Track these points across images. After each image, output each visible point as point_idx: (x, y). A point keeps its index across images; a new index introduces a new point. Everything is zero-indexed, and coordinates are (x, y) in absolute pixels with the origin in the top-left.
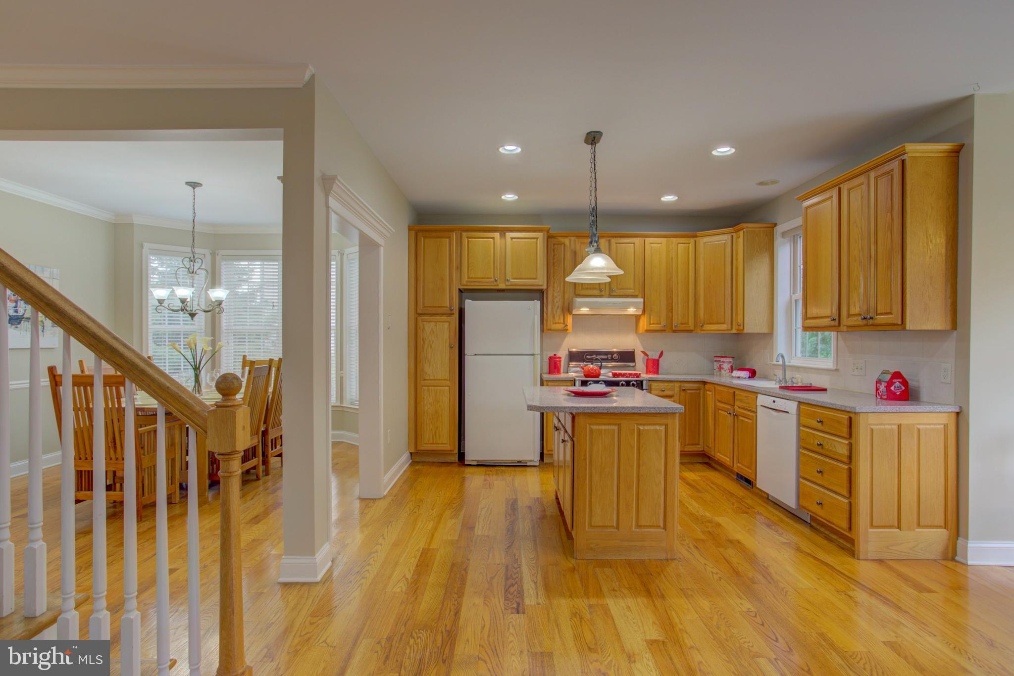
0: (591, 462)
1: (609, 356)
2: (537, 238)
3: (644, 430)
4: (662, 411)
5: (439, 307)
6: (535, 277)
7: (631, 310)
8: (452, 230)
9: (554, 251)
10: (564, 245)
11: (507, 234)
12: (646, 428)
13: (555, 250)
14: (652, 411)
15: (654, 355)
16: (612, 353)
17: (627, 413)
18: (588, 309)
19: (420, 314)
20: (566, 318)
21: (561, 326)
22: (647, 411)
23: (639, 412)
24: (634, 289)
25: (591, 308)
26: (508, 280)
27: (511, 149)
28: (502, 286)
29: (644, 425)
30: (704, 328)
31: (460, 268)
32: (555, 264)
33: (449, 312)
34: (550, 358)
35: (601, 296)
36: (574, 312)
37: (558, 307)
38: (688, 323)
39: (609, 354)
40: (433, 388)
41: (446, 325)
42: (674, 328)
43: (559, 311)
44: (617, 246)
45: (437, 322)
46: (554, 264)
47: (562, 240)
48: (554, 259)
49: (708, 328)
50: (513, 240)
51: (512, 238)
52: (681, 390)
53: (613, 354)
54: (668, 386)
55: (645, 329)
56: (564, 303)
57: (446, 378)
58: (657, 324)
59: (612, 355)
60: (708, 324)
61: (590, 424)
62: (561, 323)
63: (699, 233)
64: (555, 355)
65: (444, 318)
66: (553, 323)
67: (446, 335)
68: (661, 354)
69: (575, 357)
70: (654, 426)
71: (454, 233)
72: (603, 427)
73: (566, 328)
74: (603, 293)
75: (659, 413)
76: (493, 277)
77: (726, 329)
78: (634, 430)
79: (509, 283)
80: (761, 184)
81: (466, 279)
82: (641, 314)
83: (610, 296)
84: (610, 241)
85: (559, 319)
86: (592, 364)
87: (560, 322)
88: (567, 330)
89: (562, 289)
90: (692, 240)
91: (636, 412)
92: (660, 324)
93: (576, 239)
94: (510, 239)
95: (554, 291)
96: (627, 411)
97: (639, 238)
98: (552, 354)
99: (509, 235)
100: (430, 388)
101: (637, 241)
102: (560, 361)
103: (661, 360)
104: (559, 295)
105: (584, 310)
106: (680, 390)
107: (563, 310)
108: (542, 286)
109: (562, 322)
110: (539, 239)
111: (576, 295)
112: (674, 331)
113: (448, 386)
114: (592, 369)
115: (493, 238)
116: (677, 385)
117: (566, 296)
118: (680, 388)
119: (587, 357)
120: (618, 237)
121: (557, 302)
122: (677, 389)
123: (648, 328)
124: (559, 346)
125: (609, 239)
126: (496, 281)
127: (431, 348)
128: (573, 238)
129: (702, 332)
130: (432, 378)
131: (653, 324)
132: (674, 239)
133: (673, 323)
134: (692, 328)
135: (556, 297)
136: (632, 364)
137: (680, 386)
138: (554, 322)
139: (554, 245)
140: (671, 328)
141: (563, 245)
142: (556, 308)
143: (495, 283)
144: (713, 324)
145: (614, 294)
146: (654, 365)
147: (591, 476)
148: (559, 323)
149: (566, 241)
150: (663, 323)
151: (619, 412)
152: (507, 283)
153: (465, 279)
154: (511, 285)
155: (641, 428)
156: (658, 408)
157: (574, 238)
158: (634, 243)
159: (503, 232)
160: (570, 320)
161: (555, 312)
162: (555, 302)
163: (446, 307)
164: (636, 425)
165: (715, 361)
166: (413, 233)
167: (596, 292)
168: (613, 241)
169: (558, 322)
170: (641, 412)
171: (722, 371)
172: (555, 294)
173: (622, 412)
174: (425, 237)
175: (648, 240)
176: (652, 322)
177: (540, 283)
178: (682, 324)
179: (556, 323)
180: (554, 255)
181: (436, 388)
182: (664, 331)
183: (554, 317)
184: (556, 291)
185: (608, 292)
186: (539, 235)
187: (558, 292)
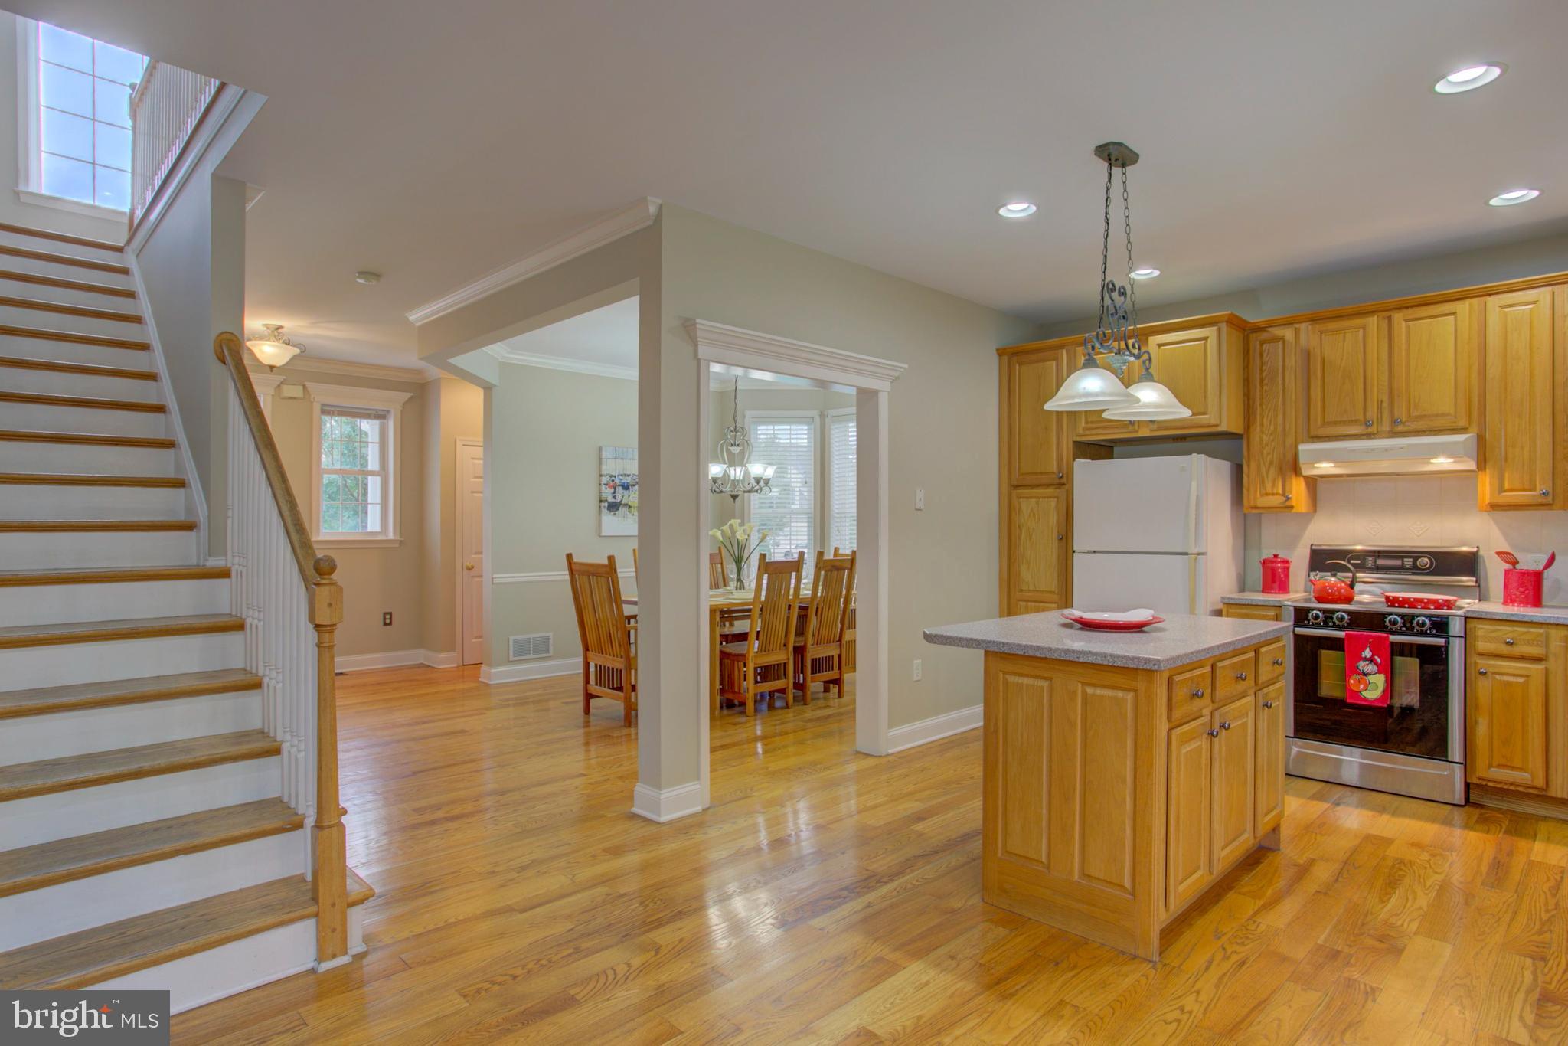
0: (1005, 737)
1: (1408, 562)
2: (1206, 339)
3: (1093, 695)
4: (1119, 664)
5: (1041, 473)
7: (1442, 463)
8: (1062, 347)
9: (1261, 355)
10: (1283, 342)
11: (1151, 338)
12: (1099, 691)
13: (1265, 354)
14: (1100, 661)
15: (1528, 561)
16: (1415, 555)
17: (1057, 660)
18: (1332, 465)
19: (1016, 487)
20: (1288, 484)
21: (1276, 500)
22: (1091, 659)
23: (1077, 660)
24: (1455, 416)
25: (1339, 462)
27: (1017, 210)
28: (1145, 432)
29: (1095, 685)
32: (1266, 381)
33: (1057, 481)
34: (1265, 562)
35: (1369, 436)
36: (1307, 471)
37: (1271, 463)
39: (1410, 557)
40: (1033, 604)
41: (1053, 503)
43: (1272, 471)
44: (1408, 327)
45: (1039, 498)
46: (1262, 381)
47: (1278, 332)
48: (1261, 371)
50: (1163, 348)
51: (1160, 345)
53: (1421, 557)
54: (1524, 633)
55: (1493, 501)
56: (1283, 454)
57: (1053, 590)
58: (1523, 490)
59: (1416, 559)
61: (1005, 673)
62: (1277, 494)
64: (1276, 556)
65: (1050, 491)
66: (1262, 495)
67: (1053, 520)
68: (1550, 560)
69: (1321, 560)
70: (1115, 691)
72: (1026, 681)
73: (1288, 503)
74: (1375, 429)
75: (1112, 666)
78: (1075, 692)
79: (1156, 427)
81: (1083, 425)
82: (1472, 468)
83: (1394, 434)
84: (1389, 318)
85: (1273, 486)
86: (1334, 575)
87: (1275, 491)
88: (1291, 507)
89: (1280, 428)
91: (1071, 659)
92: (1533, 490)
93: (1310, 327)
94: (1157, 347)
95: (1262, 432)
96: (1055, 656)
97: (1467, 302)
98: (1267, 555)
99: (1154, 340)
100: (1029, 604)
101: (1463, 308)
102: (1286, 570)
103: (1547, 573)
104: (1273, 440)
105: (1325, 467)
107: (1282, 471)
109: (1280, 491)
110: (1209, 340)
111: (1312, 437)
113: (1055, 603)
114: (1332, 586)
117: (1290, 441)
119: (1353, 561)
120: (1412, 307)
121: (1268, 454)
123: (1498, 501)
124: (1293, 542)
125: (1388, 314)
126: (1131, 423)
127: (1030, 539)
128: (1303, 326)
130: (1031, 588)
131: (1511, 490)
135: (1267, 445)
136: (1468, 579)
138: (1265, 492)
139: (1261, 345)
141: (1280, 343)
142: (1267, 464)
143: (1131, 428)
145: (1400, 428)
146: (1524, 585)
147: (1005, 762)
148: (1273, 494)
149: (1288, 333)
150: (1543, 487)
151: (1043, 656)
152: (1152, 426)
154: (1159, 429)
155: (1090, 690)
156: (1111, 655)
157: (1307, 324)
158: (1453, 314)
159: (1144, 335)
160: (1296, 487)
161: (1265, 474)
162: (1265, 452)
163: (1053, 473)
164: (1080, 685)
166: (1005, 358)
167: (1360, 429)
168: (1398, 317)
169: (1271, 492)
170: (1081, 660)
172: (1266, 439)
173: (1048, 656)
174: (1021, 364)
176: (1506, 487)
179: (1267, 494)
180: (1262, 364)
181: (1037, 604)
183: (1265, 485)
184: (1267, 432)
185: (1386, 427)
186: (1209, 332)
187: (1271, 434)
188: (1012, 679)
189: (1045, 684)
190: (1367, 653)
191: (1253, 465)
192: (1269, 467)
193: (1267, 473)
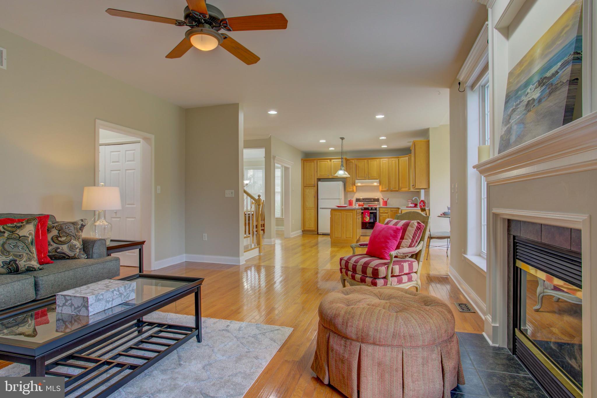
0: (334, 221)
1: (370, 200)
5: (311, 184)
7: (375, 184)
8: (315, 160)
12: (348, 213)
15: (385, 199)
16: (371, 199)
19: (305, 187)
21: (351, 190)
24: (377, 177)
25: (361, 184)
27: (322, 141)
28: (330, 177)
30: (401, 190)
31: (317, 172)
32: (350, 169)
33: (314, 186)
34: (349, 201)
35: (365, 179)
36: (356, 185)
37: (351, 183)
38: (396, 188)
41: (313, 190)
43: (351, 185)
44: (371, 162)
45: (310, 189)
47: (352, 161)
48: (349, 167)
49: (403, 190)
52: (391, 211)
54: (386, 209)
55: (381, 190)
56: (353, 182)
57: (313, 207)
58: (385, 188)
60: (402, 188)
63: (400, 157)
65: (313, 188)
66: (349, 189)
67: (313, 193)
68: (388, 199)
69: (358, 200)
70: (350, 213)
76: (327, 174)
78: (345, 214)
79: (333, 176)
80: (408, 142)
81: (319, 175)
82: (379, 185)
83: (369, 179)
84: (368, 161)
86: (360, 202)
88: (354, 191)
89: (352, 177)
90: (397, 159)
93: (357, 160)
94: (333, 162)
98: (350, 200)
99: (333, 160)
100: (308, 210)
101: (378, 160)
102: (352, 202)
103: (388, 201)
104: (351, 179)
105: (359, 184)
107: (352, 185)
109: (352, 188)
111: (357, 179)
112: (391, 191)
113: (313, 209)
114: (361, 204)
115: (327, 162)
116: (389, 209)
117: (353, 180)
122: (389, 211)
123: (383, 190)
124: (353, 197)
127: (308, 197)
128: (355, 160)
130: (309, 207)
132: (391, 159)
133: (391, 188)
134: (397, 190)
136: (377, 202)
140: (390, 190)
141: (352, 163)
143: (328, 176)
146: (385, 203)
147: (334, 225)
149: (353, 161)
150: (387, 188)
158: (376, 161)
159: (330, 160)
160: (354, 188)
161: (349, 185)
162: (350, 181)
163: (313, 184)
165: (408, 201)
166: (303, 161)
167: (364, 178)
168: (369, 160)
174: (306, 162)
175: (382, 160)
176: (383, 188)
178: (394, 188)
181: (310, 210)
182: (388, 191)
183: (349, 187)
185: (368, 178)
188: (335, 213)
189: (340, 213)
190: (367, 214)
191: (348, 183)
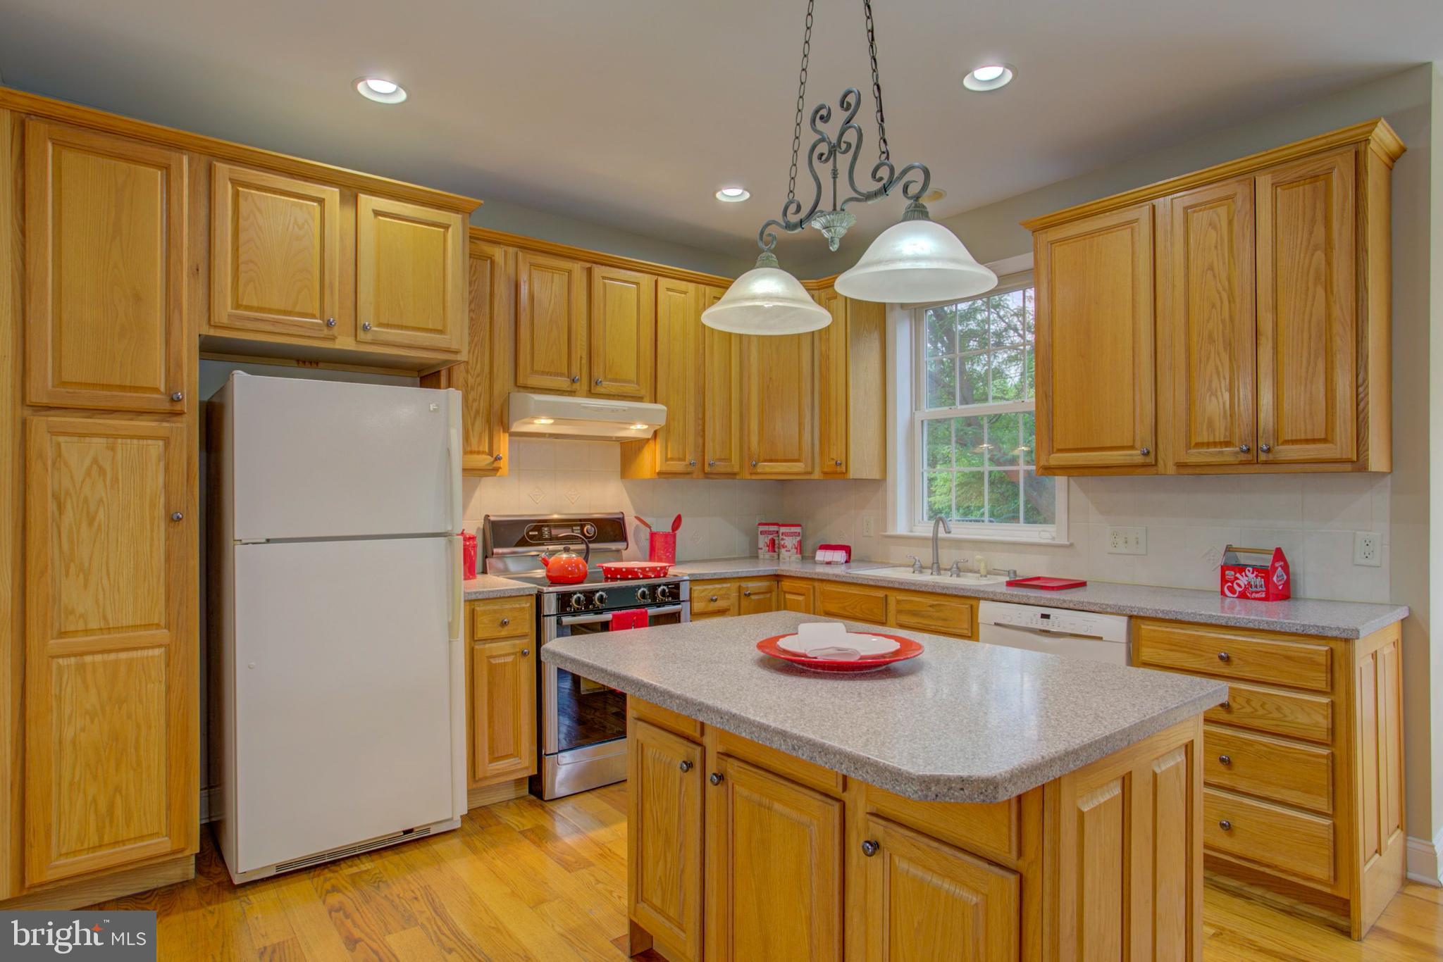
1: (576, 530)
2: (446, 227)
3: (1161, 774)
5: (122, 388)
6: (440, 328)
7: (636, 429)
8: (175, 147)
10: (492, 263)
11: (363, 198)
13: (472, 272)
18: (551, 422)
19: (40, 408)
20: (495, 441)
21: (483, 461)
24: (638, 383)
25: (558, 420)
26: (365, 328)
28: (345, 343)
30: (759, 470)
31: (206, 270)
32: (472, 306)
33: (167, 406)
35: (571, 393)
36: (517, 427)
37: (477, 412)
38: (728, 459)
39: (577, 525)
40: (98, 658)
42: (707, 469)
43: (479, 423)
44: (605, 284)
45: (116, 437)
46: (469, 304)
47: (487, 248)
48: (469, 291)
49: (767, 470)
50: (380, 218)
51: (377, 213)
52: (742, 596)
53: (585, 525)
54: (720, 589)
55: (657, 471)
56: (491, 405)
57: (155, 620)
58: (679, 459)
59: (582, 527)
60: (766, 461)
62: (483, 453)
66: (466, 453)
67: (155, 479)
68: (677, 522)
71: (185, 159)
72: (1102, 796)
73: (496, 465)
74: (576, 386)
76: (318, 314)
77: (803, 470)
79: (369, 337)
81: (229, 310)
82: (650, 437)
83: (591, 394)
84: (589, 271)
85: (480, 442)
87: (481, 449)
88: (496, 470)
89: (487, 369)
92: (684, 460)
93: (520, 254)
94: (372, 214)
95: (467, 372)
97: (646, 275)
99: (368, 202)
100: (88, 659)
101: (643, 279)
102: (475, 548)
103: (677, 535)
104: (479, 384)
105: (542, 424)
106: (739, 596)
107: (489, 421)
108: (456, 352)
109: (487, 450)
110: (450, 230)
111: (519, 386)
112: (707, 475)
114: (569, 561)
115: (321, 201)
117: (498, 388)
118: (739, 592)
119: (531, 533)
120: (604, 264)
121: (474, 400)
122: (734, 595)
123: (665, 469)
125: (588, 265)
126: (329, 325)
127: (91, 523)
128: (511, 250)
129: (754, 477)
130: (93, 625)
131: (672, 459)
132: (707, 289)
133: (706, 458)
134: (736, 469)
135: (472, 388)
136: (621, 546)
137: (740, 587)
138: (469, 449)
140: (702, 469)
141: (489, 261)
142: (472, 414)
143: (326, 332)
144: (777, 461)
145: (600, 390)
146: (667, 547)
148: (479, 453)
149: (497, 254)
150: (690, 458)
152: (361, 335)
153: (224, 309)
154: (373, 343)
157: (515, 249)
158: (637, 284)
159: (350, 188)
160: (503, 444)
161: (471, 426)
162: (470, 397)
163: (156, 390)
165: (762, 533)
167: (568, 385)
168: (596, 270)
169: (476, 449)
171: (783, 551)
172: (471, 380)
174: (60, 144)
175: (663, 282)
176: (669, 456)
177: (454, 346)
178: (720, 460)
179: (473, 452)
180: (469, 283)
181: (112, 656)
182: (691, 474)
183: (469, 439)
184: (472, 373)
185: (585, 387)
186: (454, 219)
187: (478, 375)
192: (475, 417)
193: (473, 425)
